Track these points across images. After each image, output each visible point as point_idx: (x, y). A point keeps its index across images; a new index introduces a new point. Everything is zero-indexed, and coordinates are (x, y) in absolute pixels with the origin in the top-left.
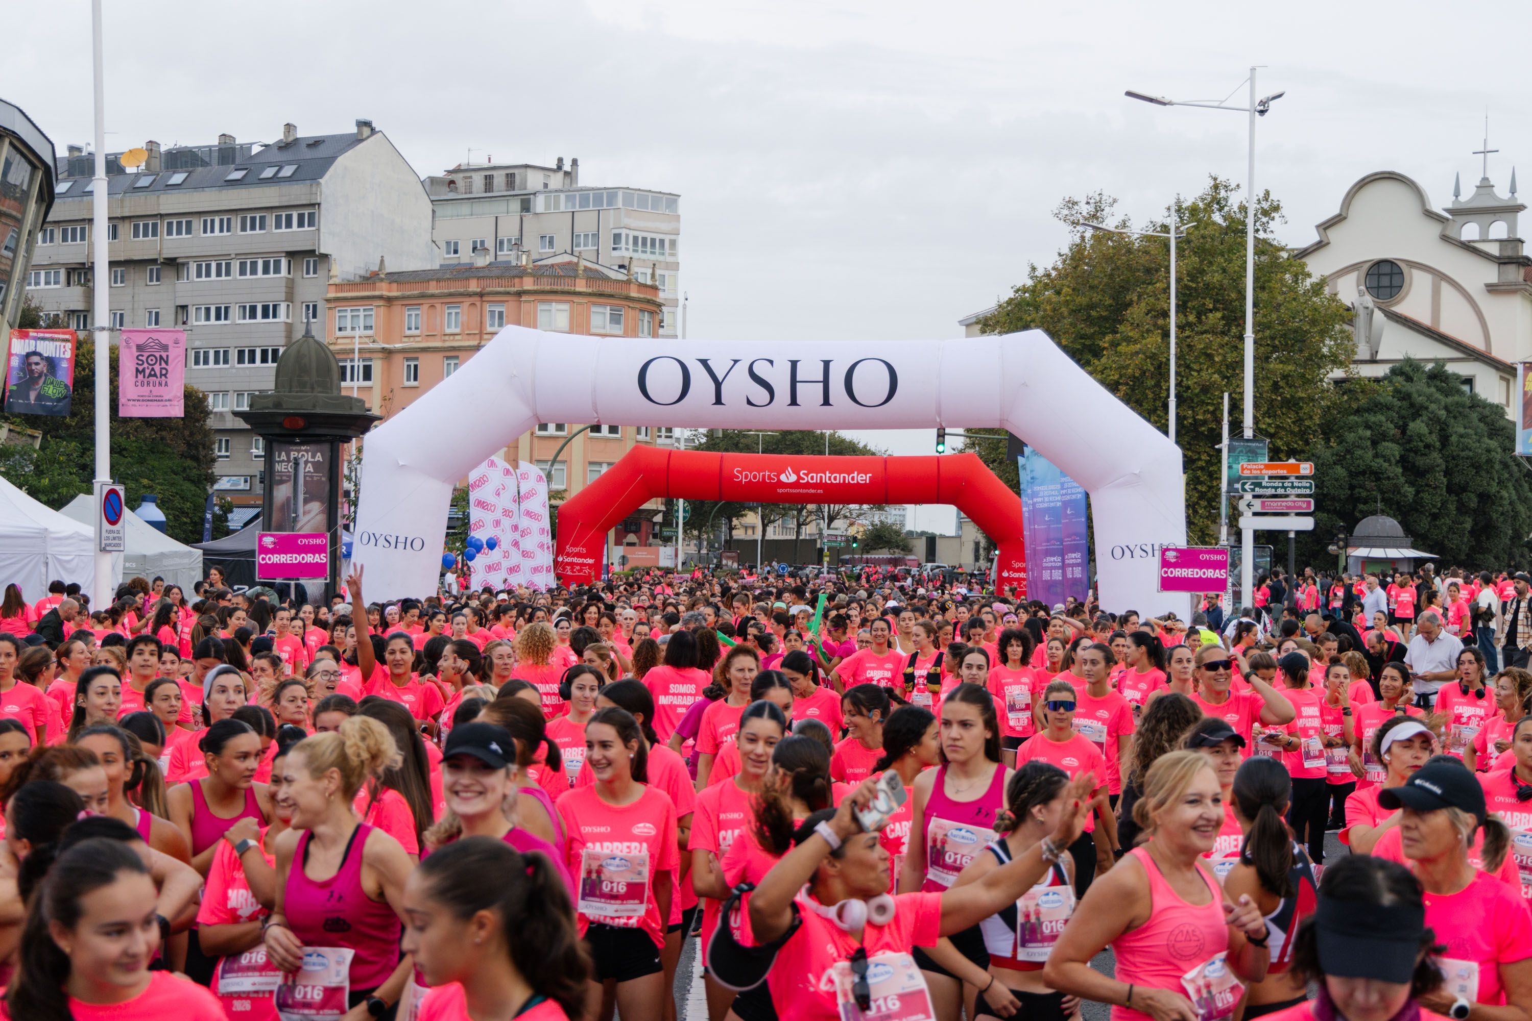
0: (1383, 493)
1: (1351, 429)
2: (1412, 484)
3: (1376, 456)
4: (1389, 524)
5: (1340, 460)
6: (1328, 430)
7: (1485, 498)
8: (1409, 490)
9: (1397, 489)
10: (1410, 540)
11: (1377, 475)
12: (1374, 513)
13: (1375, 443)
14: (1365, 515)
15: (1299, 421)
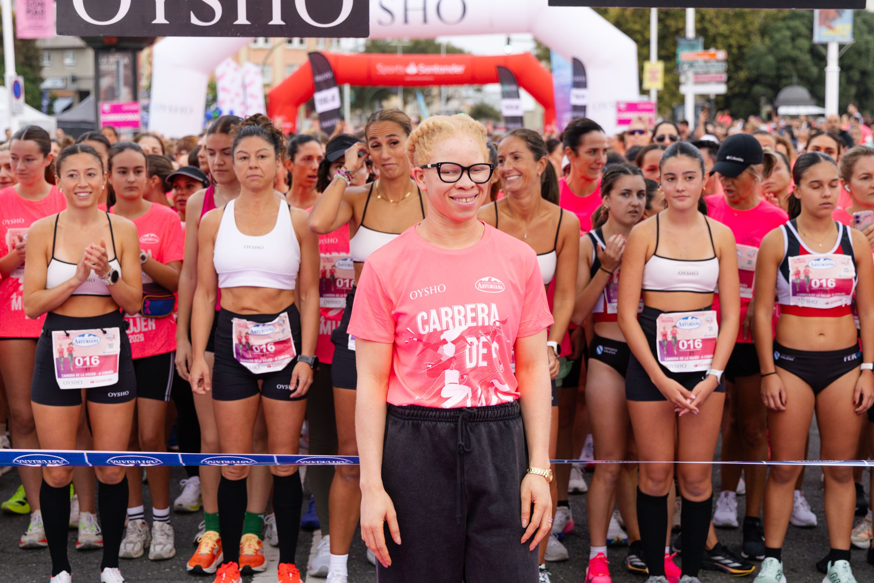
0: (798, 72)
1: (778, 30)
2: (816, 65)
3: (794, 47)
4: (801, 92)
5: (771, 51)
6: (764, 32)
7: (864, 73)
8: (815, 70)
9: (806, 69)
10: (814, 101)
11: (794, 61)
12: (791, 84)
13: (793, 39)
14: (786, 85)
15: (745, 27)
